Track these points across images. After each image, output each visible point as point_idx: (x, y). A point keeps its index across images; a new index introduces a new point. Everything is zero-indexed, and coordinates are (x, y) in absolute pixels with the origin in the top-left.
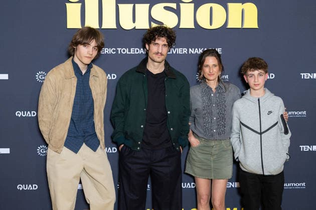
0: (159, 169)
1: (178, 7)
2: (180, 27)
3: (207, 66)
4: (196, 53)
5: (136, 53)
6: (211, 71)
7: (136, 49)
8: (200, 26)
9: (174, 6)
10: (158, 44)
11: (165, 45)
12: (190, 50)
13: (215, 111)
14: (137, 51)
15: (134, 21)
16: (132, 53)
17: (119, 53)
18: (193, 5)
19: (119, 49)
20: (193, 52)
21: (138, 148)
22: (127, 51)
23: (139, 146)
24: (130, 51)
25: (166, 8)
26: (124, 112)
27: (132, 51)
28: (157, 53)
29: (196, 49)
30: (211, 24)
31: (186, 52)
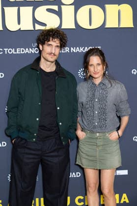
0: (49, 159)
1: (60, 9)
2: (62, 28)
3: (92, 65)
4: (78, 51)
5: (22, 53)
6: (96, 70)
7: (22, 49)
8: (80, 26)
9: (56, 8)
10: (51, 45)
11: (57, 46)
12: (72, 49)
13: (97, 106)
14: (23, 51)
15: (19, 23)
16: (18, 53)
17: (6, 53)
18: (73, 7)
19: (6, 49)
20: (74, 51)
21: (34, 140)
22: (13, 51)
23: (34, 137)
24: (16, 51)
25: (48, 10)
26: (17, 107)
27: (18, 51)
28: (50, 54)
29: (78, 48)
30: (90, 25)
31: (68, 50)
